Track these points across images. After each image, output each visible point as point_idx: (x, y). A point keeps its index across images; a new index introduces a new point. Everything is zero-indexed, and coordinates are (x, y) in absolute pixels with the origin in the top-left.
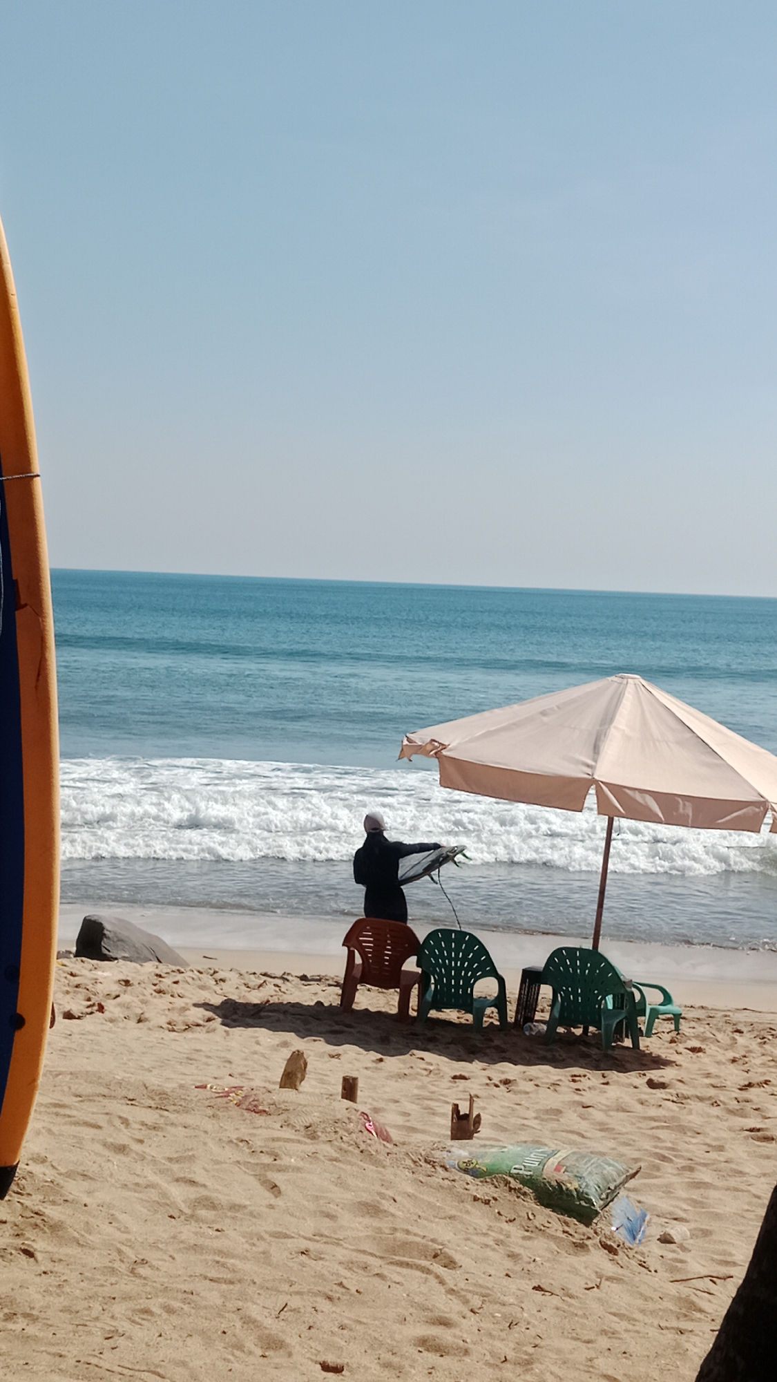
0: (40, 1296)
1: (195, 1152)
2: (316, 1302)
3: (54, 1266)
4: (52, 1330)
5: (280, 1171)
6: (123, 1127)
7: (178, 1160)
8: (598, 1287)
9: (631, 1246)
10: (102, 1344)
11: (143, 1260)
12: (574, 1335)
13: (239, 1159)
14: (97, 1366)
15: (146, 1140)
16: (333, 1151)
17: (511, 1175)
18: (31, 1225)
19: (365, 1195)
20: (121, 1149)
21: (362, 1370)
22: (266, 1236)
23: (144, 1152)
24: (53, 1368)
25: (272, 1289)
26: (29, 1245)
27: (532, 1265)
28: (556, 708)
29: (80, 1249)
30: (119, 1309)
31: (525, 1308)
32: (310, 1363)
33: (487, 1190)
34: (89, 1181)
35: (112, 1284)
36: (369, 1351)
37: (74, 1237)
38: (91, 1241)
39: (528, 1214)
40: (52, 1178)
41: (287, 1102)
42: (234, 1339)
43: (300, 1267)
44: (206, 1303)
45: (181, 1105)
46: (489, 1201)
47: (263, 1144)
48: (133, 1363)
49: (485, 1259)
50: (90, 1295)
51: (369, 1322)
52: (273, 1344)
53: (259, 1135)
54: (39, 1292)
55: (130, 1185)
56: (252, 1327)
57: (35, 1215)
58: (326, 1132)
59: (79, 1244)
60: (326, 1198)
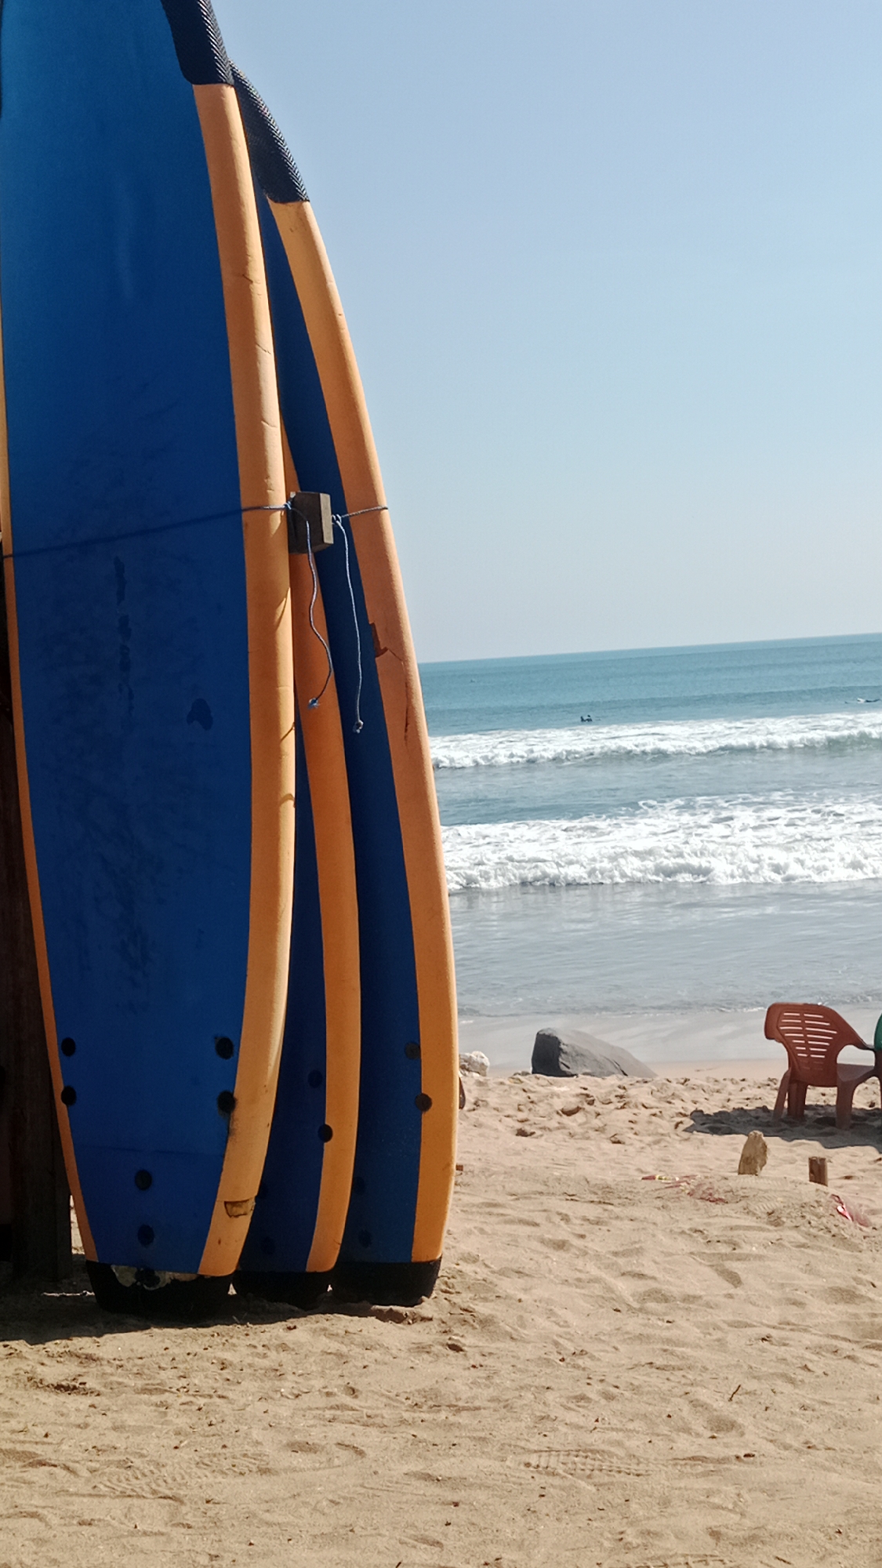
0: (467, 1388)
1: (643, 1245)
2: (775, 1385)
3: (485, 1360)
5: (739, 1260)
6: (562, 1223)
7: (624, 1254)
10: (531, 1428)
11: (583, 1351)
13: (693, 1250)
14: (523, 1448)
15: (587, 1235)
16: (800, 1237)
18: (459, 1321)
19: (839, 1281)
20: (561, 1245)
22: (725, 1326)
23: (586, 1247)
26: (457, 1341)
29: (513, 1344)
30: (550, 1396)
32: (765, 1441)
34: (526, 1278)
35: (546, 1374)
36: (834, 1431)
37: (507, 1332)
38: (527, 1335)
40: (485, 1276)
41: (746, 1188)
42: (680, 1423)
43: (759, 1353)
44: (650, 1389)
45: (626, 1198)
47: (719, 1234)
50: (522, 1384)
51: (836, 1402)
52: (722, 1426)
53: (715, 1224)
54: (467, 1384)
55: (570, 1281)
56: (700, 1409)
57: (464, 1312)
58: (792, 1217)
59: (512, 1339)
60: (792, 1285)
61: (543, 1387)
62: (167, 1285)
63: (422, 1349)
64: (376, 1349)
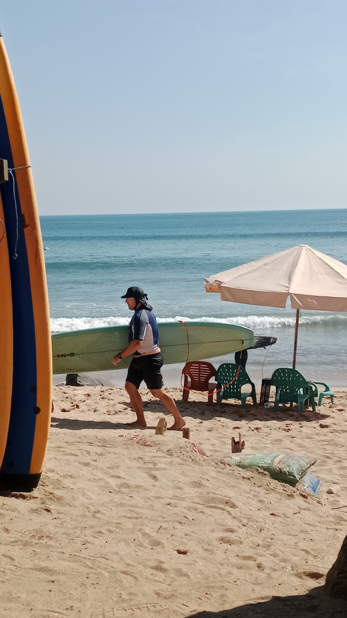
0: (53, 528)
1: (119, 464)
2: (174, 525)
3: (59, 516)
4: (59, 542)
5: (157, 470)
6: (87, 455)
7: (112, 468)
8: (299, 513)
9: (314, 495)
10: (81, 547)
11: (98, 511)
12: (289, 533)
13: (139, 466)
14: (79, 556)
15: (98, 460)
16: (180, 461)
17: (259, 467)
18: (49, 498)
19: (195, 479)
20: (87, 464)
21: (195, 552)
22: (152, 498)
23: (97, 465)
24: (60, 558)
25: (155, 520)
26: (48, 507)
27: (270, 505)
28: (271, 262)
29: (70, 508)
30: (88, 532)
31: (267, 523)
32: (172, 550)
33: (249, 474)
34: (74, 478)
35: (85, 522)
36: (198, 544)
37: (68, 503)
38: (75, 504)
39: (267, 483)
40: (57, 478)
41: (159, 440)
42: (139, 542)
43: (167, 510)
44: (126, 528)
45: (112, 444)
46: (250, 478)
47: (149, 459)
48: (95, 554)
49: (249, 503)
50: (75, 527)
51: (198, 532)
52: (156, 543)
53: (147, 455)
54: (53, 527)
55: (91, 480)
56: (147, 537)
57: (50, 494)
58: (177, 452)
59: (70, 506)
60: (178, 480)
61: (84, 527)
63: (34, 511)
64: (15, 511)
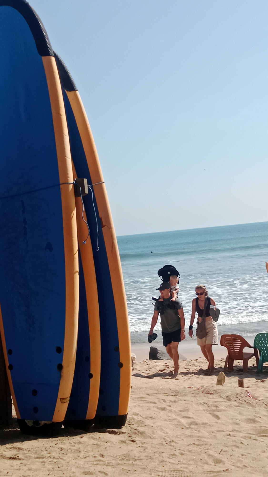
1: (189, 408)
2: (233, 448)
3: (143, 445)
5: (219, 411)
6: (164, 402)
7: (183, 411)
11: (172, 441)
13: (204, 409)
15: (172, 406)
16: (237, 404)
18: (134, 433)
19: (249, 417)
20: (164, 409)
22: (215, 432)
23: (171, 409)
26: (134, 439)
29: (151, 439)
30: (164, 455)
32: (231, 466)
34: (153, 419)
35: (162, 448)
36: (252, 461)
37: (149, 436)
38: (155, 437)
40: (141, 419)
41: (219, 390)
42: (205, 461)
43: (227, 439)
44: (194, 451)
45: (183, 394)
47: (212, 404)
48: (169, 469)
50: (155, 451)
51: (252, 453)
52: (218, 462)
53: (210, 401)
54: (138, 452)
55: (167, 420)
56: (211, 457)
57: (135, 430)
58: (234, 398)
59: (151, 438)
60: (235, 418)
61: (161, 452)
62: (43, 425)
63: (123, 442)
64: (109, 442)
